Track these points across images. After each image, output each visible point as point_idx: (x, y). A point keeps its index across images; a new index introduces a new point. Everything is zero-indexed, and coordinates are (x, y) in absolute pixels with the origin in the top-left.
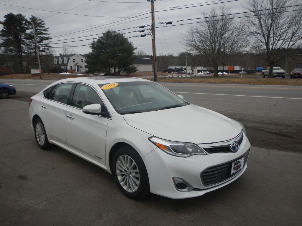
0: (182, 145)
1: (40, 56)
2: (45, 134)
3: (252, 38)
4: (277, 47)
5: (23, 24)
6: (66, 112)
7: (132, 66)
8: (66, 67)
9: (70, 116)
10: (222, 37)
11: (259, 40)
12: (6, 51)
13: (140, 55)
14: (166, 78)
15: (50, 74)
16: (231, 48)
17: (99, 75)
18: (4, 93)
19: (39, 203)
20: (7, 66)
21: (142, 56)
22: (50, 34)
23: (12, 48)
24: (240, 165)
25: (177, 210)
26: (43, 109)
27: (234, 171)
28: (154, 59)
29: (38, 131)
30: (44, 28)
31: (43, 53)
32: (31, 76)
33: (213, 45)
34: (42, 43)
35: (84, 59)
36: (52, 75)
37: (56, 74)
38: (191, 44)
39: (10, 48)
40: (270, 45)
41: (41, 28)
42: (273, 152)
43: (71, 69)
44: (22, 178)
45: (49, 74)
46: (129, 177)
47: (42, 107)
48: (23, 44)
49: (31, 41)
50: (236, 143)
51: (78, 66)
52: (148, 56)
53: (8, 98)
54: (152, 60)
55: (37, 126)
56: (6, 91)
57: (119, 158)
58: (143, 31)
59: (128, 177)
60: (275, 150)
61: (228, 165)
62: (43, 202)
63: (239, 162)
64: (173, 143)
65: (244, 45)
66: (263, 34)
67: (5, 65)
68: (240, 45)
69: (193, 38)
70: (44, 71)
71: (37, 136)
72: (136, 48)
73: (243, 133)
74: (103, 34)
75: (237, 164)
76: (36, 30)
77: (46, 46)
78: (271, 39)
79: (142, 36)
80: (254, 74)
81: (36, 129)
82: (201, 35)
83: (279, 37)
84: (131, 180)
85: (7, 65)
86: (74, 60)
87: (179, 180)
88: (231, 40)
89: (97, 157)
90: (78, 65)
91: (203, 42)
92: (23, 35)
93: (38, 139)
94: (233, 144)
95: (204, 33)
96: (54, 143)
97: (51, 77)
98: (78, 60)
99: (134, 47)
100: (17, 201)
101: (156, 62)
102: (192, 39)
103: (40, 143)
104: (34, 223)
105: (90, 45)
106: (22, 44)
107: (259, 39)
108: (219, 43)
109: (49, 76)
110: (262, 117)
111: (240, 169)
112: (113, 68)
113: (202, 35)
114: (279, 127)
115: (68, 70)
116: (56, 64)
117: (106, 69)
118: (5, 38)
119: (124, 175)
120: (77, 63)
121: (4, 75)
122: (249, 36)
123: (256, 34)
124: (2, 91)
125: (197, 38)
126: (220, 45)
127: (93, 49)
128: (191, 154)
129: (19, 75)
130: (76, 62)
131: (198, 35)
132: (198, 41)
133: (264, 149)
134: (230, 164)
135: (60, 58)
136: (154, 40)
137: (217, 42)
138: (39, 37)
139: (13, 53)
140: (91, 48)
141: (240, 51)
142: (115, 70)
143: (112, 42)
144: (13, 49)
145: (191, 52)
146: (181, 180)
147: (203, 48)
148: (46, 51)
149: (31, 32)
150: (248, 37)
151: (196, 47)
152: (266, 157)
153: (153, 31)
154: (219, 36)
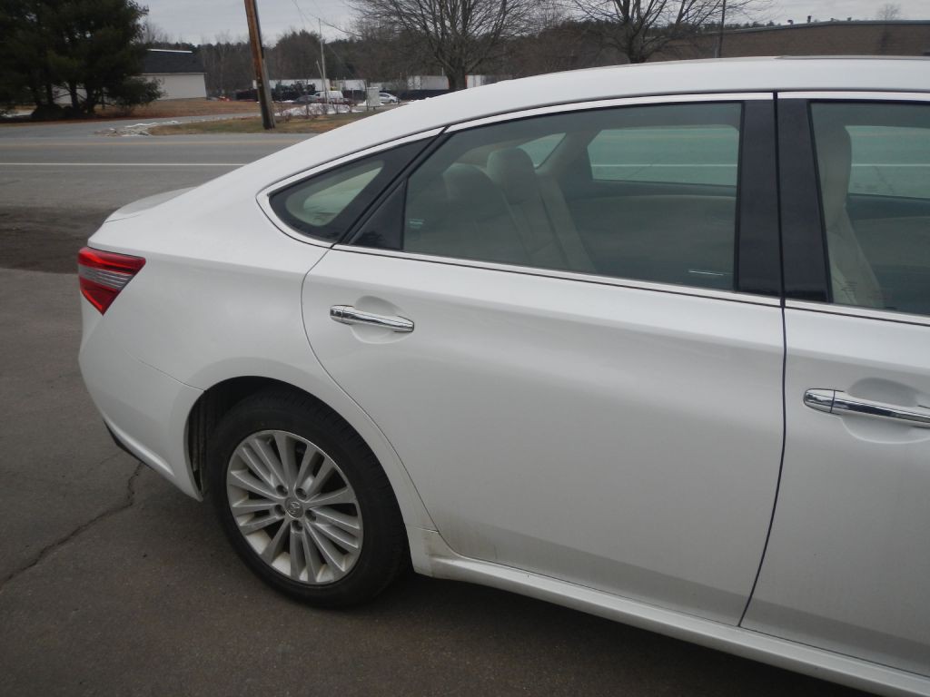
17: (9, 116)
72: (145, 11)
112: (67, 85)
117: (35, 90)
142: (73, 94)
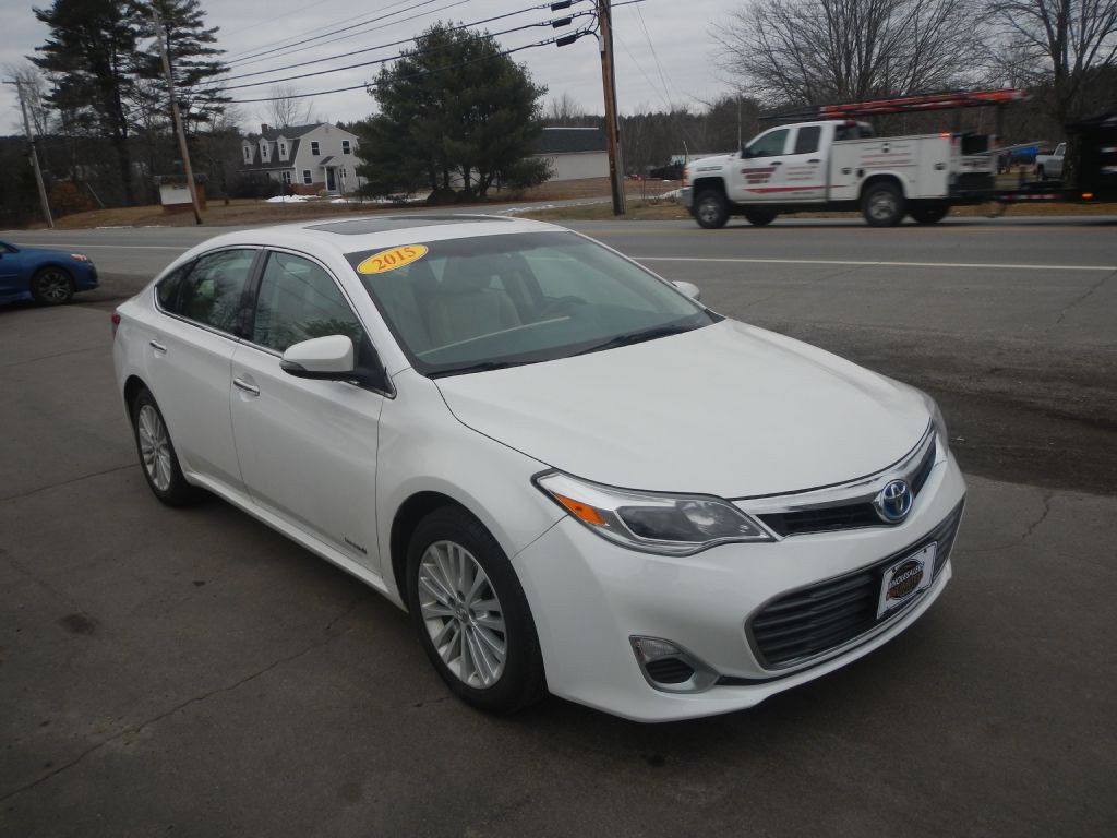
0: (670, 503)
1: (191, 138)
2: (169, 447)
3: (996, 29)
4: (1096, 63)
5: (121, 17)
6: (231, 366)
7: (530, 159)
8: (289, 176)
9: (248, 383)
10: (875, 30)
11: (1026, 34)
12: (67, 124)
13: (562, 117)
14: (658, 201)
15: (232, 202)
16: (911, 73)
17: (409, 200)
18: (53, 285)
19: (126, 732)
20: (75, 180)
21: (568, 118)
22: (223, 51)
23: (87, 109)
24: (920, 575)
25: (657, 762)
26: (157, 354)
27: (891, 600)
28: (611, 128)
29: (145, 436)
30: (199, 30)
31: (203, 127)
32: (161, 215)
33: (840, 64)
34: (195, 88)
35: (353, 141)
36: (241, 205)
37: (252, 201)
38: (755, 64)
39: (81, 111)
40: (1069, 55)
41: (190, 31)
42: (1064, 499)
43: (308, 180)
44: (79, 624)
45: (227, 203)
46: (469, 628)
47: (152, 345)
48: (128, 94)
49: (155, 80)
50: (901, 488)
51: (331, 170)
52: (591, 120)
53: (70, 302)
54: (606, 133)
55: (141, 417)
56: (62, 278)
57: (425, 554)
58: (566, 21)
59: (463, 626)
60: (1073, 493)
61: (865, 580)
62: (143, 726)
63: (915, 564)
64: (630, 498)
65: (964, 56)
66: (1043, 10)
67: (68, 178)
68: (947, 57)
69: (763, 41)
70: (207, 192)
71: (146, 457)
72: (544, 91)
73: (934, 439)
74: (416, 39)
75: (903, 573)
76: (170, 38)
77: (212, 100)
78: (1076, 27)
79: (562, 42)
80: (1003, 172)
81: (141, 430)
82: (791, 24)
83: (1106, 19)
84: (474, 642)
85: (74, 177)
86: (315, 145)
87: (659, 646)
88: (911, 41)
89: (350, 543)
90: (331, 163)
91: (802, 55)
92: (126, 61)
93: (150, 468)
94: (888, 493)
95: (805, 17)
96: (202, 483)
97: (235, 215)
98: (331, 146)
99: (536, 88)
100: (46, 724)
101: (618, 140)
102: (755, 44)
103: (156, 482)
104: (99, 815)
105: (372, 88)
106: (123, 93)
107: (1023, 31)
108: (864, 53)
109: (228, 210)
110: (1027, 352)
111: (917, 589)
112: (461, 170)
113: (797, 27)
114: (1094, 390)
115: (296, 185)
116: (249, 165)
117: (433, 175)
118: (59, 75)
119: (449, 618)
120: (328, 159)
121: (65, 214)
122: (983, 18)
123: (1011, 12)
124: (47, 276)
125: (775, 38)
126: (868, 62)
127: (381, 101)
128: (707, 540)
129: (118, 211)
130: (323, 154)
131: (782, 27)
132: (781, 50)
133: (1027, 490)
134: (874, 573)
135: (264, 143)
136: (607, 56)
137: (856, 52)
138: (183, 64)
139: (93, 131)
140: (377, 99)
141: (948, 82)
142: (467, 178)
143: (453, 70)
144: (92, 115)
145: (756, 96)
146: (670, 649)
147: (800, 75)
148: (211, 116)
149: (153, 47)
150: (982, 27)
151: (774, 74)
152: (1034, 525)
153: (605, 20)
154: (866, 25)
